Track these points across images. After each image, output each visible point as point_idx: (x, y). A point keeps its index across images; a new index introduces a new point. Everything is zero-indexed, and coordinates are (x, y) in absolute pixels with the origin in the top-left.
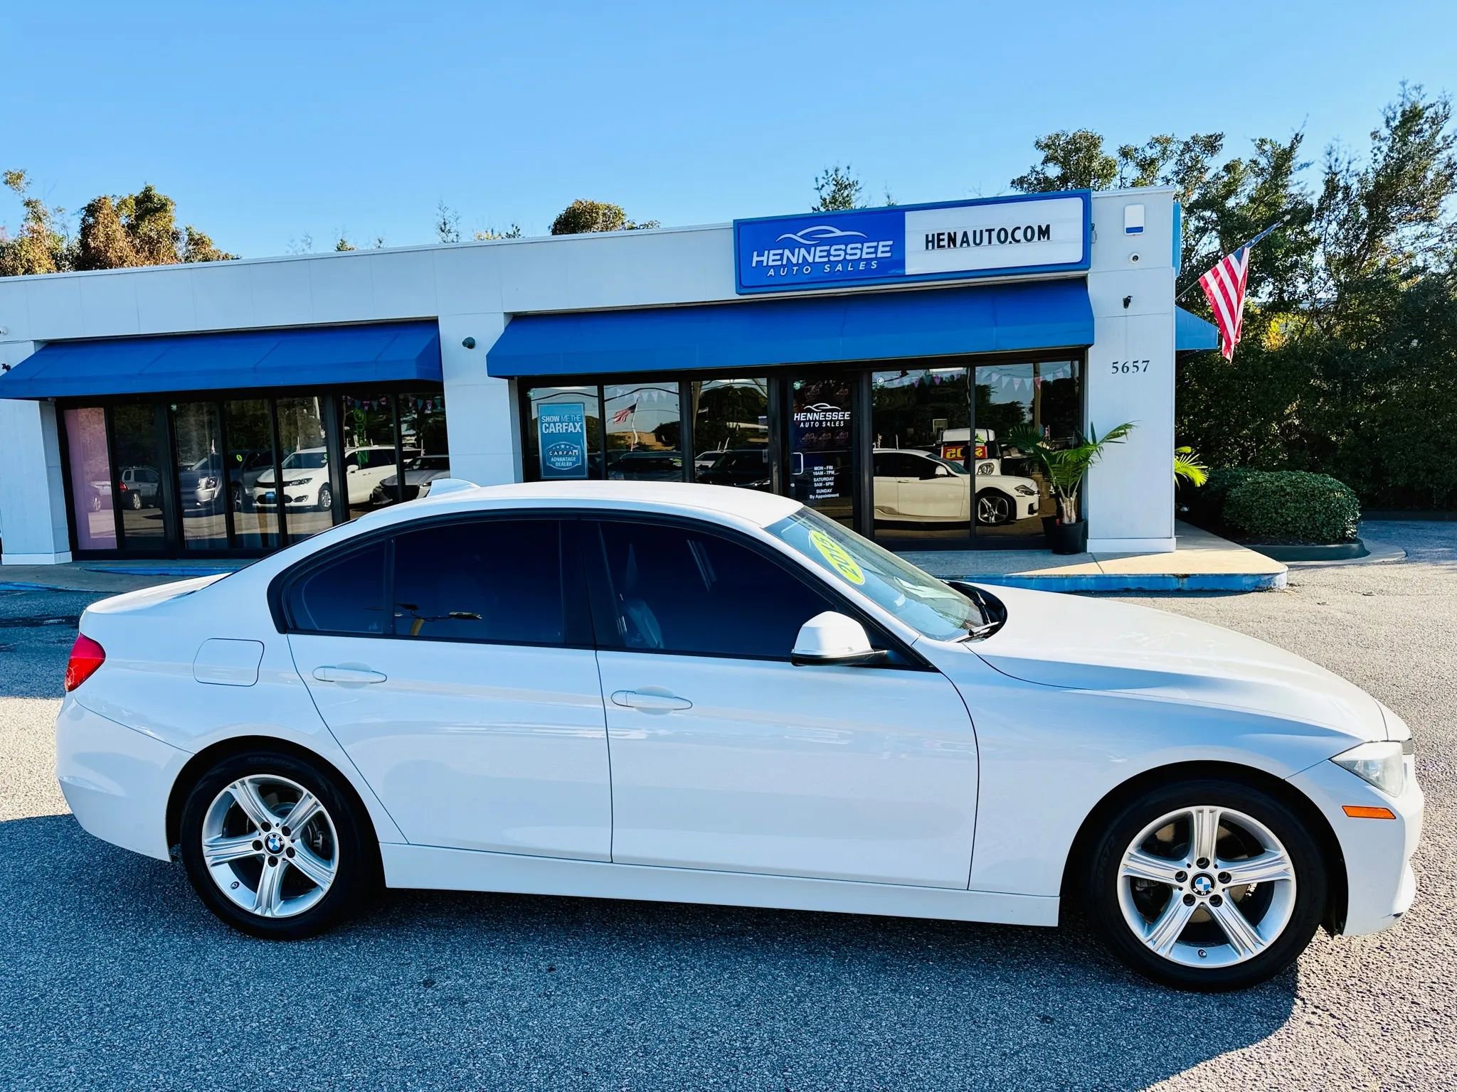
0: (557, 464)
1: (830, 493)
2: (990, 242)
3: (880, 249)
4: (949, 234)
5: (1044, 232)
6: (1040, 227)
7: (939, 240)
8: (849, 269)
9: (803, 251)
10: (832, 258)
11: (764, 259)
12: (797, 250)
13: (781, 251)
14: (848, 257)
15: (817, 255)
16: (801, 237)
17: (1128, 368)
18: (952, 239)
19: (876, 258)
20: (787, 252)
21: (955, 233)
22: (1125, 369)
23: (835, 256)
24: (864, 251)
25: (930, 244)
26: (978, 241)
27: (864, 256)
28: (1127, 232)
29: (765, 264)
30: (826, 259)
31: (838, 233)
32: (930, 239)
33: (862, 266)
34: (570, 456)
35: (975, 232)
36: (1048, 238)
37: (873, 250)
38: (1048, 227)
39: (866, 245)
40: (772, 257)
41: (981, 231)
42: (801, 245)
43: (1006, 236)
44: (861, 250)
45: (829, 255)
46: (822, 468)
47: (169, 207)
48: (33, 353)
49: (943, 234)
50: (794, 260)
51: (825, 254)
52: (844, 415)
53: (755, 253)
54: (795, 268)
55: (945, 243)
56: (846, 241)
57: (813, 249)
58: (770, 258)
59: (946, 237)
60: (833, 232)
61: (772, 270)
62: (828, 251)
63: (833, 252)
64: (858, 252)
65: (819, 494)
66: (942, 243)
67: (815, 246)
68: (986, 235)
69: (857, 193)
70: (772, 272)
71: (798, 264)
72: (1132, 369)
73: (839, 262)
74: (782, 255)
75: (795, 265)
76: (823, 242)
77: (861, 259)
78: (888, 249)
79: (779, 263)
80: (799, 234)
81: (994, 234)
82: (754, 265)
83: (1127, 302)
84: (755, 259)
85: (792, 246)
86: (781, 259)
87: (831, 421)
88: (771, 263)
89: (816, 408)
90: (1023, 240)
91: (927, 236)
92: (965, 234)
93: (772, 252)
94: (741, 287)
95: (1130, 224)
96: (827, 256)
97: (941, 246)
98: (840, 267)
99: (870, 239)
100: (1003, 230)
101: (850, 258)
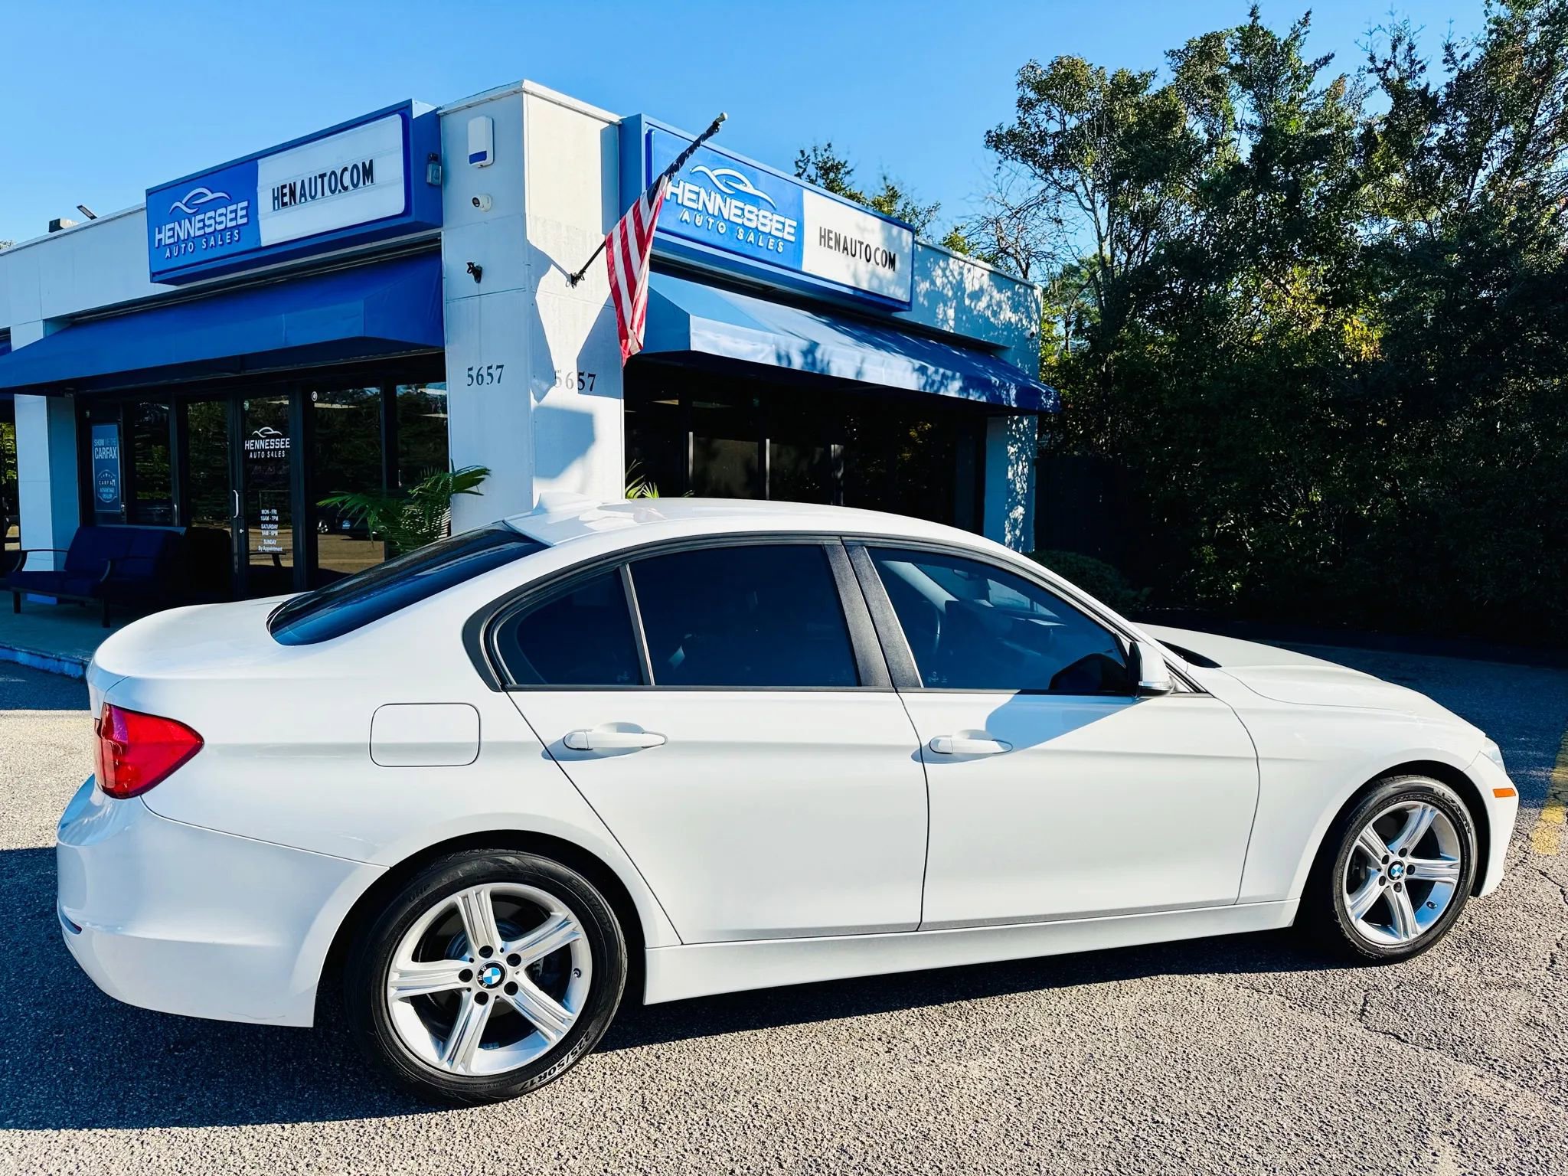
0: (104, 496)
1: (275, 546)
2: (323, 194)
3: (239, 213)
4: (290, 185)
5: (368, 172)
6: (364, 164)
7: (283, 195)
8: (219, 242)
9: (187, 223)
10: (208, 230)
11: (162, 236)
12: (183, 222)
13: (172, 225)
15: (192, 228)
16: (185, 205)
17: (482, 376)
18: (293, 193)
19: (237, 226)
20: (177, 226)
21: (295, 184)
22: (480, 379)
23: (208, 226)
24: (228, 217)
25: (276, 202)
26: (313, 194)
27: (230, 224)
28: (471, 162)
29: (163, 243)
30: (201, 232)
32: (276, 194)
33: (228, 238)
34: (111, 486)
35: (310, 179)
36: (372, 182)
37: (233, 215)
38: (371, 162)
39: (228, 208)
40: (167, 234)
41: (316, 177)
42: (185, 216)
43: (334, 182)
44: (226, 215)
45: (204, 225)
46: (268, 512)
49: (284, 187)
50: (182, 236)
51: (202, 224)
52: (284, 442)
53: (156, 230)
54: (183, 245)
55: (286, 199)
56: (214, 205)
57: (193, 219)
59: (286, 191)
60: (206, 195)
61: (168, 250)
62: (204, 221)
63: (207, 222)
64: (224, 218)
65: (267, 546)
67: (194, 214)
68: (319, 181)
70: (168, 253)
71: (184, 241)
72: (487, 379)
73: (211, 234)
74: (173, 229)
75: (182, 242)
76: (200, 209)
77: (227, 229)
78: (244, 212)
79: (172, 240)
80: (184, 201)
81: (326, 179)
82: (157, 245)
83: (478, 273)
84: (158, 237)
86: (173, 236)
87: (274, 450)
88: (168, 241)
89: (262, 433)
90: (350, 186)
92: (303, 182)
93: (168, 227)
94: (153, 275)
95: (473, 149)
96: (203, 228)
97: (284, 204)
98: (212, 242)
99: (232, 201)
100: (333, 173)
101: (219, 227)
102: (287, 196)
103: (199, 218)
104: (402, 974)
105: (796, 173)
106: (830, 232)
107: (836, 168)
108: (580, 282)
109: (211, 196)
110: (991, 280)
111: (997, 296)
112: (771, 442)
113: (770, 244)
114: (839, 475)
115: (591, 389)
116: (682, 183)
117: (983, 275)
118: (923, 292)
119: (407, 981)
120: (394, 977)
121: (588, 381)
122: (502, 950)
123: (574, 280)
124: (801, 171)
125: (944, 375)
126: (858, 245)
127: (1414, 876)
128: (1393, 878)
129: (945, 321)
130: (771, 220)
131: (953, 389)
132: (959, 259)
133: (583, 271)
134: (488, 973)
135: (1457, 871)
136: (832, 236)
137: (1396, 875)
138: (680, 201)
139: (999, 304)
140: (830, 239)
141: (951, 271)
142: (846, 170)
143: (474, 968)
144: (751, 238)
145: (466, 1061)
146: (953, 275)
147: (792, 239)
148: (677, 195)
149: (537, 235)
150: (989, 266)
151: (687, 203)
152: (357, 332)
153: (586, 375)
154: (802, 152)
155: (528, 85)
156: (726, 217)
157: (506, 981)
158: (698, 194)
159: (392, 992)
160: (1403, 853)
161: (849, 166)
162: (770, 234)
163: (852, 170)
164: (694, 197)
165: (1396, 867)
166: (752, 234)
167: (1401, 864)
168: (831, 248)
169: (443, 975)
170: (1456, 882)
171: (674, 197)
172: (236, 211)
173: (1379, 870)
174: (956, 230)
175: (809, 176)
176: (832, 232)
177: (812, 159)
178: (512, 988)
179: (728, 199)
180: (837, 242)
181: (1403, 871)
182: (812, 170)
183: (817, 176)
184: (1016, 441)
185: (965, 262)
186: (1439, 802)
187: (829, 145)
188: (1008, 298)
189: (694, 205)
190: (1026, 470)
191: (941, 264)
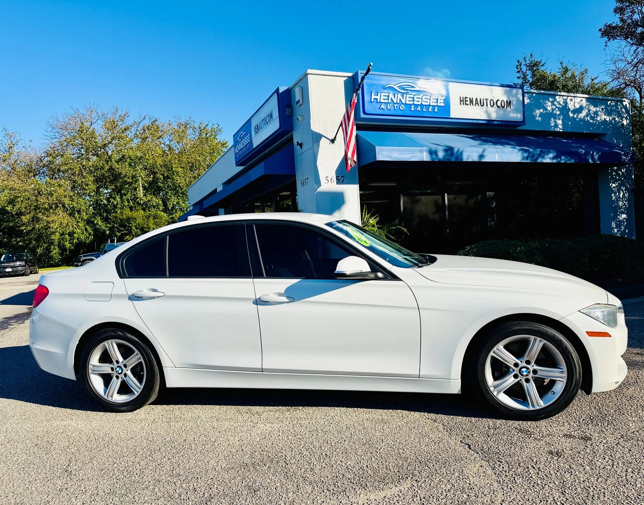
5: (271, 116)
10: (244, 146)
11: (236, 151)
16: (240, 138)
17: (304, 183)
19: (249, 143)
28: (297, 104)
33: (247, 147)
42: (239, 142)
53: (235, 148)
54: (240, 152)
56: (244, 137)
59: (257, 127)
60: (242, 134)
69: (543, 67)
70: (238, 156)
71: (240, 150)
74: (238, 147)
82: (236, 154)
83: (301, 144)
86: (238, 149)
94: (236, 163)
95: (297, 100)
96: (242, 145)
97: (256, 132)
98: (245, 150)
99: (247, 134)
100: (265, 118)
101: (246, 144)
102: (257, 129)
103: (242, 142)
104: (94, 366)
105: (517, 71)
106: (466, 98)
107: (536, 64)
108: (335, 142)
109: (244, 134)
110: (587, 102)
111: (593, 109)
112: (447, 195)
113: (430, 109)
114: (493, 206)
115: (343, 182)
116: (379, 94)
117: (582, 100)
118: (538, 115)
119: (95, 369)
120: (90, 367)
121: (341, 179)
122: (122, 362)
123: (333, 141)
124: (519, 69)
125: (541, 152)
126: (485, 101)
127: (536, 376)
128: (523, 375)
129: (556, 125)
130: (430, 99)
131: (548, 159)
132: (563, 96)
133: (335, 137)
134: (118, 369)
135: (565, 375)
136: (468, 99)
137: (525, 373)
138: (379, 101)
139: (596, 113)
140: (466, 101)
141: (557, 102)
142: (541, 64)
143: (114, 367)
144: (419, 109)
145: (112, 397)
146: (560, 104)
147: (443, 105)
148: (377, 99)
149: (316, 126)
150: (586, 96)
151: (382, 101)
152: (263, 173)
153: (340, 177)
154: (518, 61)
155: (309, 71)
156: (404, 102)
157: (123, 373)
158: (388, 96)
159: (90, 371)
160: (528, 362)
161: (543, 62)
162: (429, 105)
163: (545, 63)
164: (386, 98)
165: (524, 370)
166: (419, 107)
167: (528, 368)
168: (468, 104)
169: (106, 368)
170: (565, 381)
171: (376, 100)
172: (248, 138)
173: (514, 370)
174: (593, 80)
175: (522, 71)
176: (467, 98)
177: (523, 63)
178: (125, 375)
179: (405, 95)
180: (471, 101)
181: (529, 372)
182: (524, 68)
183: (527, 70)
184: (617, 180)
185: (568, 96)
186: (544, 335)
187: (531, 55)
188: (603, 109)
189: (386, 101)
190: (626, 195)
191: (551, 99)
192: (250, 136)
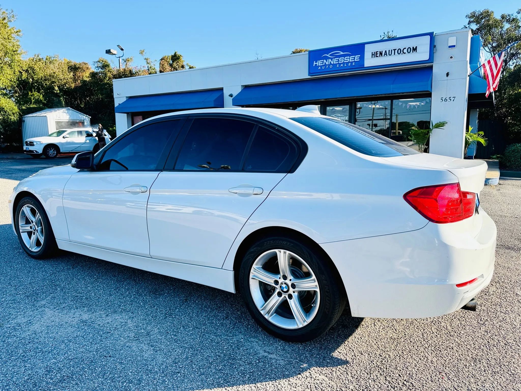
2: (394, 54)
3: (356, 58)
4: (380, 52)
5: (415, 49)
6: (413, 48)
7: (376, 54)
8: (345, 66)
9: (330, 60)
10: (340, 62)
11: (317, 63)
12: (328, 60)
13: (323, 61)
14: (345, 62)
15: (335, 61)
16: (330, 55)
17: (447, 100)
18: (381, 54)
19: (354, 62)
20: (325, 61)
21: (382, 51)
22: (446, 100)
23: (340, 61)
24: (350, 59)
25: (373, 56)
26: (390, 54)
27: (350, 61)
28: (449, 47)
29: (317, 65)
30: (337, 63)
31: (342, 53)
32: (373, 54)
33: (349, 64)
35: (389, 50)
37: (353, 59)
38: (416, 47)
39: (351, 57)
40: (320, 63)
41: (392, 50)
42: (329, 58)
43: (400, 52)
44: (349, 59)
45: (339, 61)
47: (181, 58)
48: (125, 100)
49: (378, 52)
50: (327, 64)
51: (337, 61)
52: (345, 118)
53: (315, 62)
54: (327, 66)
55: (378, 55)
56: (344, 56)
57: (333, 59)
58: (319, 63)
59: (379, 53)
60: (340, 53)
61: (320, 67)
62: (338, 60)
63: (340, 60)
64: (348, 59)
66: (377, 55)
67: (334, 58)
68: (393, 51)
70: (320, 68)
71: (328, 65)
72: (448, 100)
73: (342, 63)
74: (323, 62)
75: (327, 65)
76: (337, 57)
77: (349, 62)
78: (358, 58)
79: (322, 65)
80: (329, 54)
81: (396, 51)
82: (314, 66)
83: (448, 75)
84: (315, 63)
85: (327, 58)
86: (323, 63)
88: (319, 65)
90: (407, 53)
91: (372, 53)
92: (386, 52)
93: (320, 61)
94: (310, 73)
95: (450, 44)
98: (342, 65)
99: (352, 54)
100: (400, 49)
103: (335, 59)
133: (471, 74)
192: (362, 58)
